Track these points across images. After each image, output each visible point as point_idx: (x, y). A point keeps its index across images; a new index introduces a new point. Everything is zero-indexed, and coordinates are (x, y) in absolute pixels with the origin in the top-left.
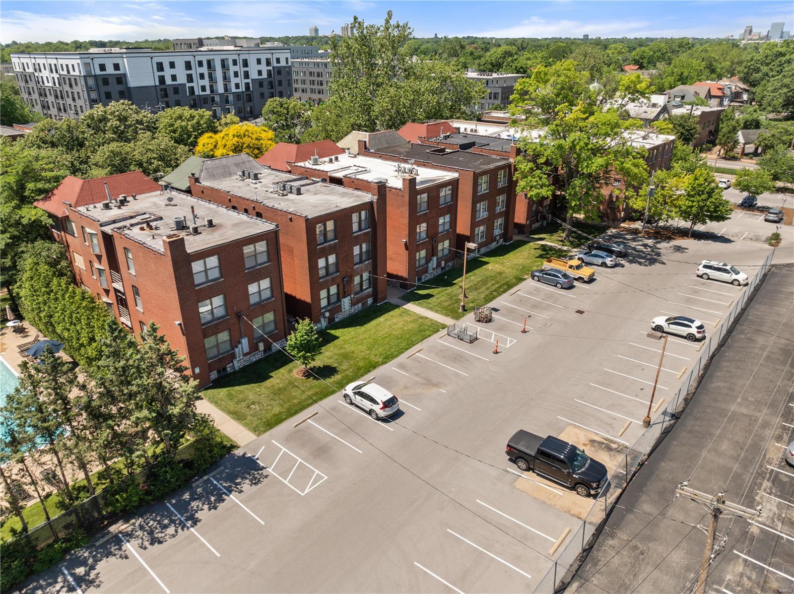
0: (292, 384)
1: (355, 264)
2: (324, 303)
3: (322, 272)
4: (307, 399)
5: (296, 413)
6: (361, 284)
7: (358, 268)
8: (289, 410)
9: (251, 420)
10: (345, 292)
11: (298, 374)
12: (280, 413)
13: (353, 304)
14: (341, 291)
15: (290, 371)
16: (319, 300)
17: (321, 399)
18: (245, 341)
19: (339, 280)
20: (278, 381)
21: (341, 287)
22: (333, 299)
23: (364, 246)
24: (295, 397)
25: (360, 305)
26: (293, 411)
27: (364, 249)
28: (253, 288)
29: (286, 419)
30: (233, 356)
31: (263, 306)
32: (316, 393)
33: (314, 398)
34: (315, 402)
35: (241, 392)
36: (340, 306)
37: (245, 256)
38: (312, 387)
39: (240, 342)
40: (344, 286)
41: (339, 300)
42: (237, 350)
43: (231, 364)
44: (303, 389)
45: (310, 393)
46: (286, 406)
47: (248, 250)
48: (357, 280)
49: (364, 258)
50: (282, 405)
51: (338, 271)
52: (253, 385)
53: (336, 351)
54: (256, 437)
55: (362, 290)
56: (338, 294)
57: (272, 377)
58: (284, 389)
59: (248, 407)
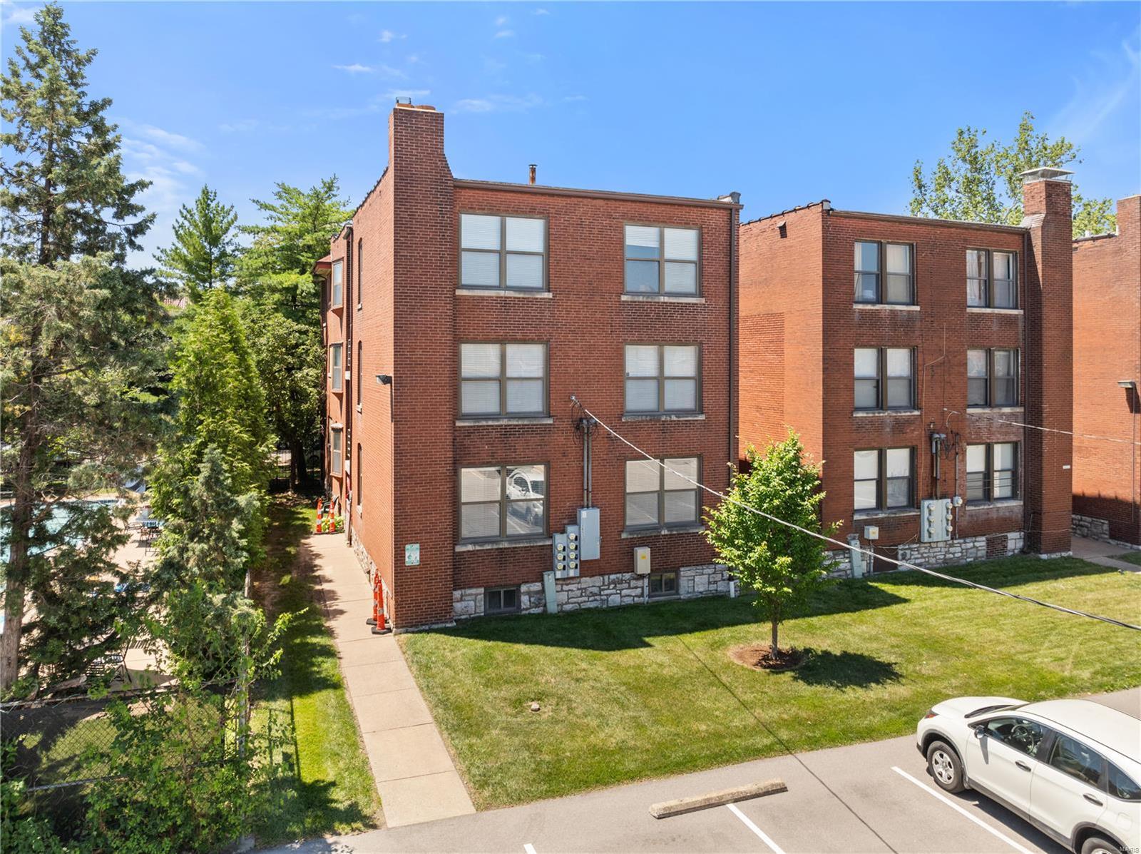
0: (712, 676)
1: (970, 406)
2: (864, 496)
3: (864, 394)
4: (753, 732)
5: (687, 765)
6: (988, 475)
7: (980, 418)
8: (661, 749)
9: (497, 744)
10: (934, 480)
11: (741, 656)
12: (622, 749)
13: (960, 531)
14: (923, 472)
15: (720, 645)
16: (850, 480)
17: (814, 744)
18: (590, 518)
19: (917, 434)
20: (663, 658)
21: (923, 461)
22: (897, 495)
23: (999, 356)
24: (707, 715)
25: (981, 542)
26: (677, 756)
27: (1000, 369)
28: (640, 360)
29: (633, 776)
30: (545, 560)
31: (666, 428)
32: (797, 721)
33: (784, 734)
34: (787, 748)
35: (526, 659)
36: (917, 519)
37: (628, 254)
38: (783, 700)
39: (574, 521)
40: (933, 459)
41: (914, 502)
42: (560, 541)
43: (536, 587)
44: (748, 697)
45: (772, 714)
46: (658, 732)
47: (638, 236)
48: (974, 458)
49: (999, 395)
50: (640, 726)
51: (914, 405)
52: (575, 651)
53: (895, 627)
54: (473, 810)
55: (988, 495)
56: (912, 480)
57: (648, 645)
58: (675, 683)
59: (518, 703)
